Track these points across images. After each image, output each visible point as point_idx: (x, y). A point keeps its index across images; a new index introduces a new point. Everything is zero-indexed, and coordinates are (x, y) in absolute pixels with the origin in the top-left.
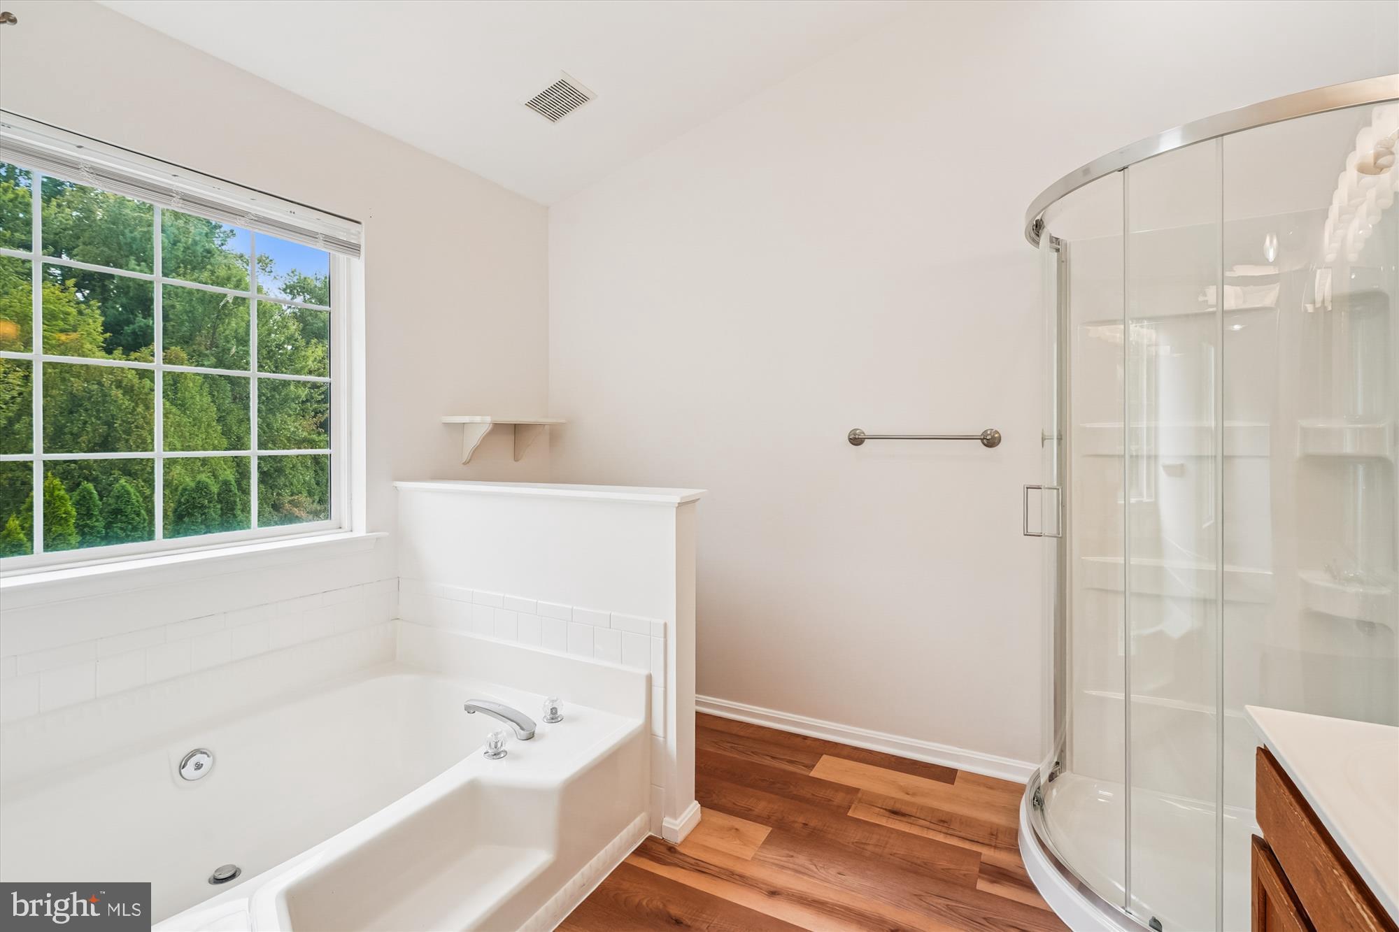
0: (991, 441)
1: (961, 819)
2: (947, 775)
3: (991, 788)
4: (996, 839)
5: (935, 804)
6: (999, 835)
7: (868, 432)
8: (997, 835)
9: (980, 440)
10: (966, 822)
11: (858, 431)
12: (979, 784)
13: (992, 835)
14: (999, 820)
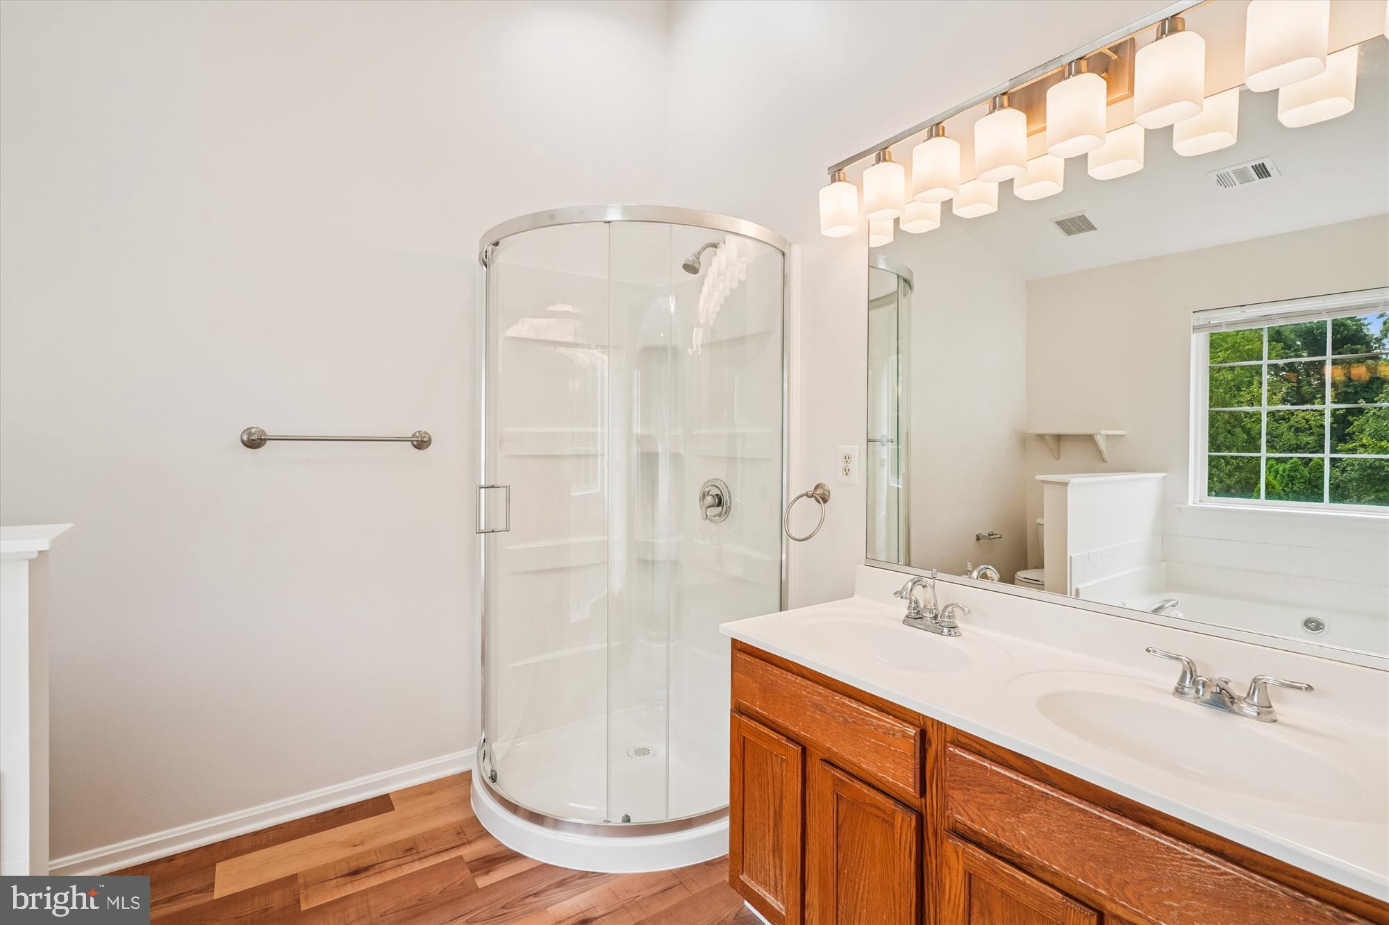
0: (421, 443)
1: (424, 837)
2: (382, 804)
3: (430, 793)
4: (465, 835)
5: (391, 838)
6: (465, 830)
7: (270, 432)
8: (463, 832)
9: (410, 443)
10: (430, 837)
11: (253, 430)
12: (417, 796)
13: (459, 833)
14: (455, 817)
